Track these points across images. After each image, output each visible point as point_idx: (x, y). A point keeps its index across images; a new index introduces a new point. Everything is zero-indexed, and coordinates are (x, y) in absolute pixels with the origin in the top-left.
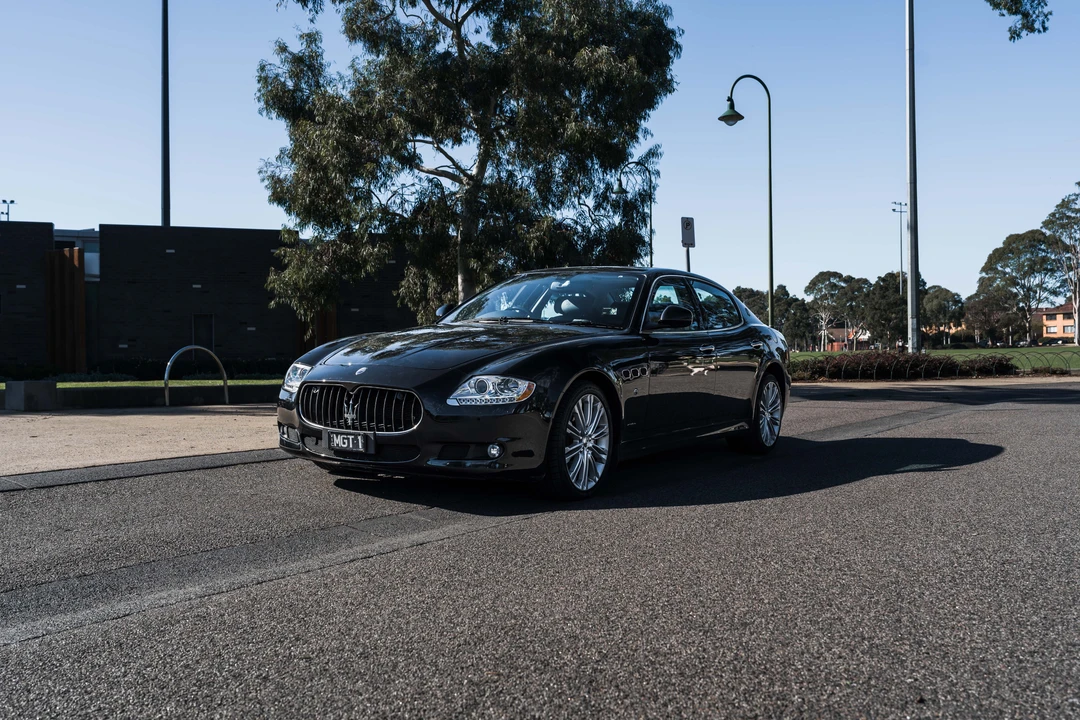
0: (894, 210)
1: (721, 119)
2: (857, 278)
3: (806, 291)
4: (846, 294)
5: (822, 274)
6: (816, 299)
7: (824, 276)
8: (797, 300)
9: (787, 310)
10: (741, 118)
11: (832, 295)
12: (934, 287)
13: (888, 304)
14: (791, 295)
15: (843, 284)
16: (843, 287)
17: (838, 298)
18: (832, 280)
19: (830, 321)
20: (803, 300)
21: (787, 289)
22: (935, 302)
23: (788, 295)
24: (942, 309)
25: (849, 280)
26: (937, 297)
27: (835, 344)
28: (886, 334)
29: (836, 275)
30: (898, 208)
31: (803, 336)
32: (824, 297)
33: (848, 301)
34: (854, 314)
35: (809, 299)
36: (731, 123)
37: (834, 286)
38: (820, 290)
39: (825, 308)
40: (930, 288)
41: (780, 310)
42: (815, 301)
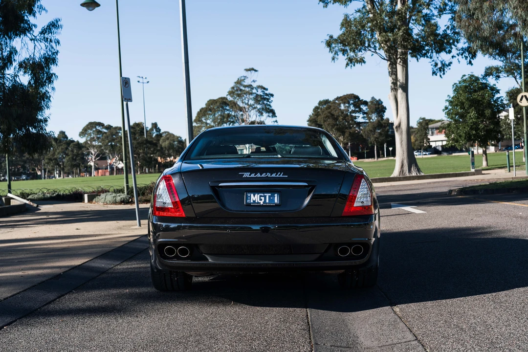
0: (139, 82)
1: (83, 5)
2: (114, 126)
3: (80, 135)
4: (108, 137)
5: (91, 124)
6: (87, 141)
7: (92, 125)
8: (73, 141)
9: (67, 149)
10: (98, 5)
11: (98, 138)
12: (165, 132)
13: (138, 143)
14: (69, 138)
15: (105, 131)
16: (105, 133)
17: (103, 140)
18: (99, 128)
19: (97, 156)
20: (78, 142)
21: (66, 134)
22: (167, 142)
23: (67, 138)
24: (171, 146)
25: (109, 127)
26: (168, 139)
27: (100, 171)
28: (137, 164)
29: (100, 124)
30: (141, 80)
31: (78, 166)
32: (92, 139)
33: (109, 142)
34: (114, 151)
35: (82, 140)
36: (91, 8)
37: (99, 132)
38: (90, 134)
39: (94, 146)
40: (163, 133)
41: (62, 149)
42: (86, 142)
